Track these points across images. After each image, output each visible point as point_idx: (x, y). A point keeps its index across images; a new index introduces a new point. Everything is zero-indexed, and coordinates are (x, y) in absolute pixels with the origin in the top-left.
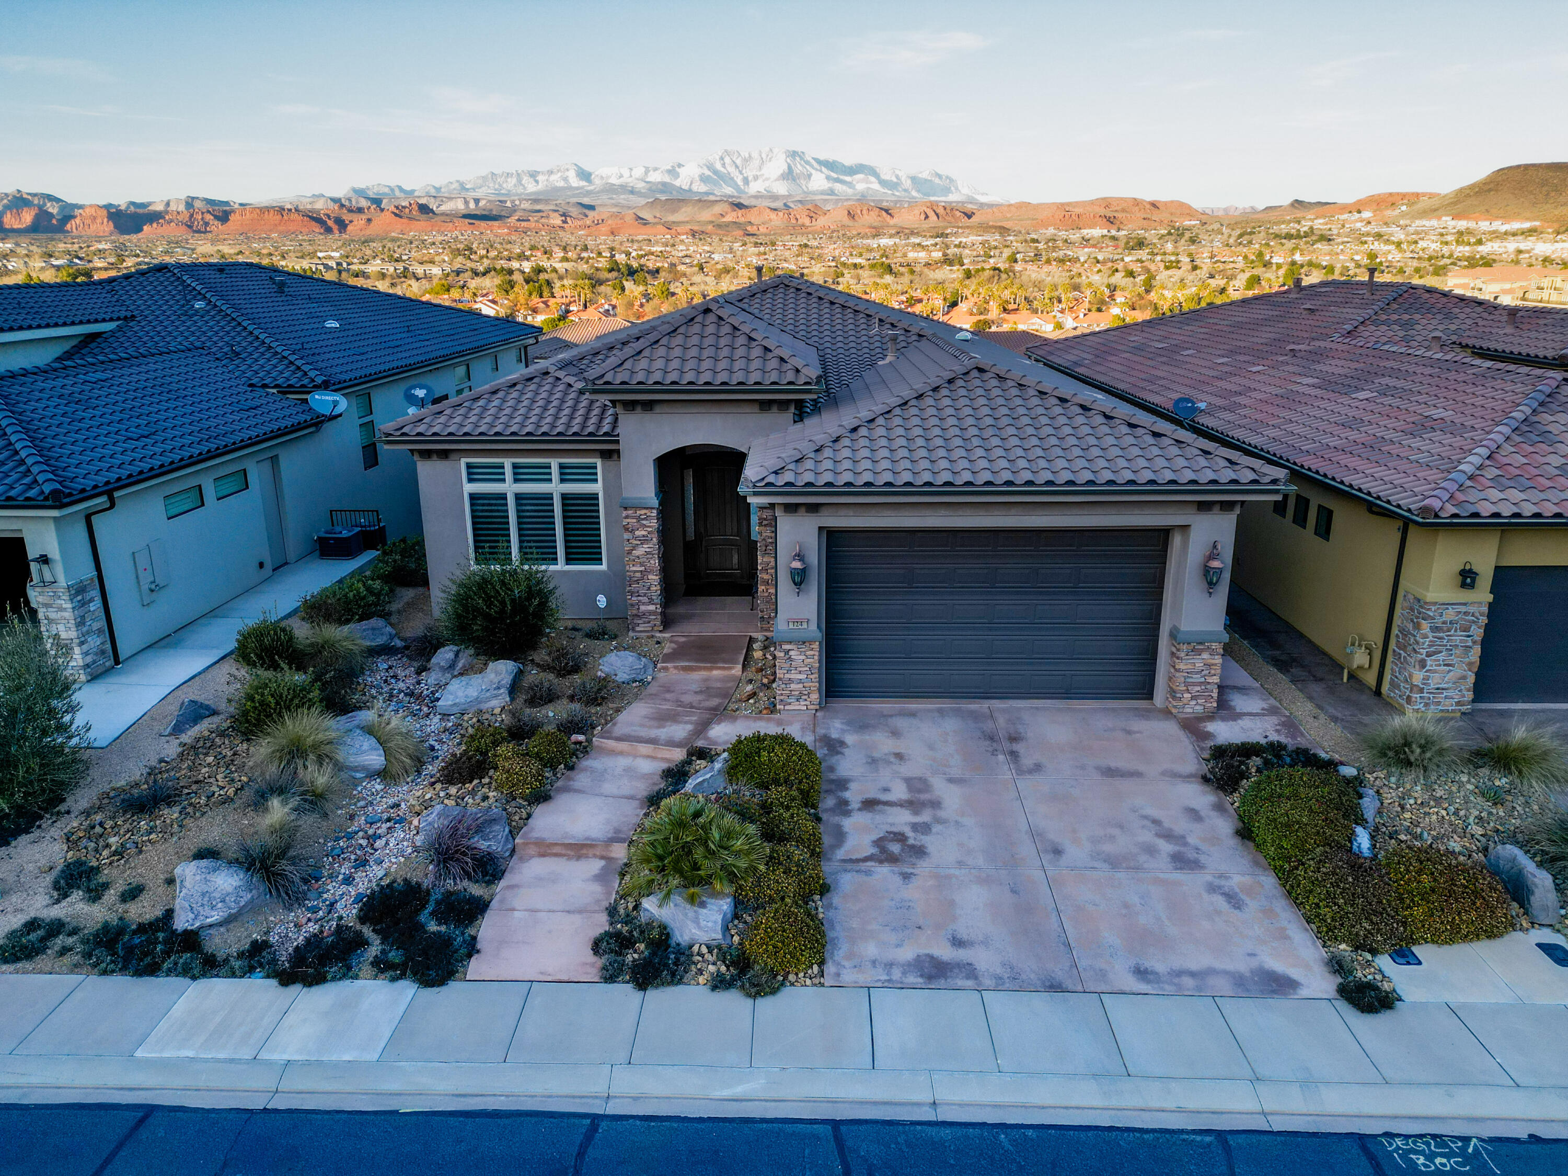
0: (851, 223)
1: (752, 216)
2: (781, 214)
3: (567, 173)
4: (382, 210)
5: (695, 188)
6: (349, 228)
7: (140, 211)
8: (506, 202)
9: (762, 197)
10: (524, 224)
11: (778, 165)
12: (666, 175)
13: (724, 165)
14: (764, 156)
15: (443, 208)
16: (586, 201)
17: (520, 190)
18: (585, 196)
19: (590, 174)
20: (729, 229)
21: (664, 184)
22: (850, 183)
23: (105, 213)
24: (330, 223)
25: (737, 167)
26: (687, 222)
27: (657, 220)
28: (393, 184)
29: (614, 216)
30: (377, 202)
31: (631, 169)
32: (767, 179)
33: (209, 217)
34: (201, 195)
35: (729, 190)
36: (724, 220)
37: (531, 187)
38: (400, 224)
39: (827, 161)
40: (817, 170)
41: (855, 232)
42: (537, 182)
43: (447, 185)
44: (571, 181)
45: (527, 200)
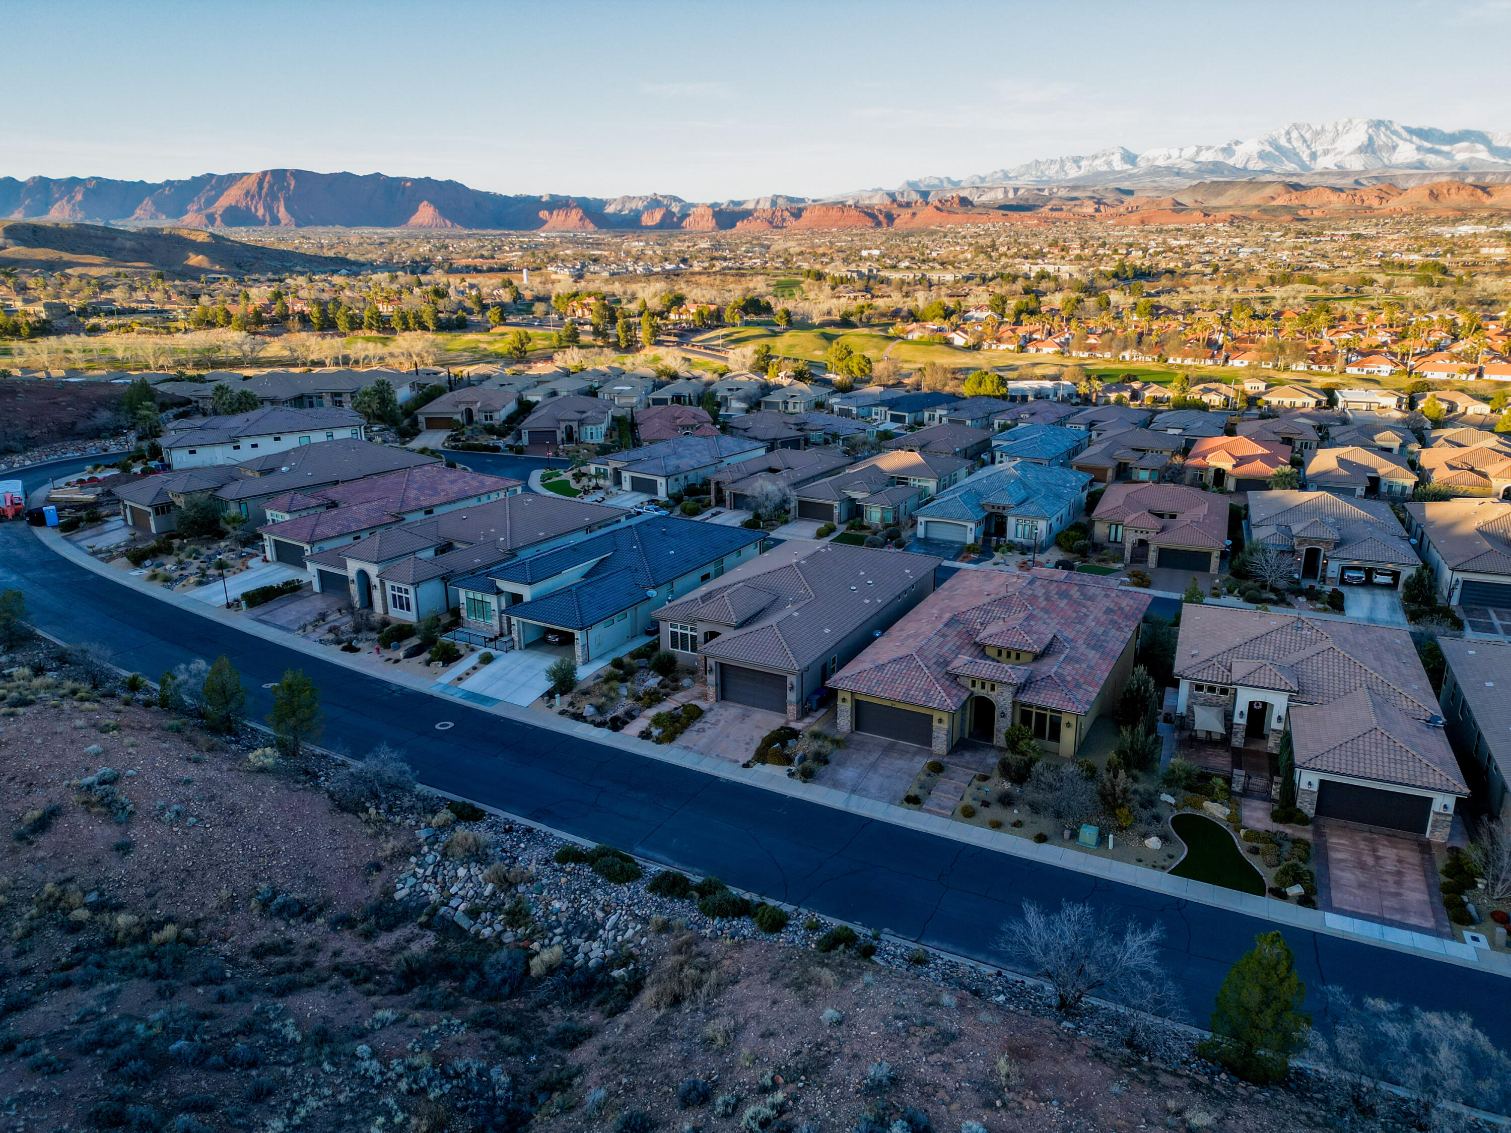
0: (1430, 204)
1: (1309, 199)
2: (1343, 195)
3: (1112, 157)
4: (927, 203)
5: (1251, 166)
6: (897, 221)
7: (737, 209)
8: (1043, 190)
9: (1328, 174)
10: (1055, 214)
11: (1359, 136)
12: (1220, 154)
13: (1289, 140)
14: (1340, 128)
15: (984, 198)
16: (1126, 185)
17: (1062, 176)
18: (1126, 179)
19: (1136, 157)
20: (1277, 214)
21: (1216, 164)
22: (1448, 153)
23: (710, 211)
24: (881, 217)
25: (1305, 141)
26: (1230, 207)
27: (1197, 205)
28: (942, 177)
29: (1151, 201)
30: (925, 195)
31: (1181, 149)
32: (1340, 153)
33: (787, 214)
34: (784, 194)
35: (1290, 167)
36: (1274, 203)
37: (1073, 173)
38: (939, 217)
39: (1421, 130)
40: (1405, 140)
41: (1433, 216)
42: (1079, 167)
43: (992, 175)
44: (1115, 164)
45: (1065, 187)
